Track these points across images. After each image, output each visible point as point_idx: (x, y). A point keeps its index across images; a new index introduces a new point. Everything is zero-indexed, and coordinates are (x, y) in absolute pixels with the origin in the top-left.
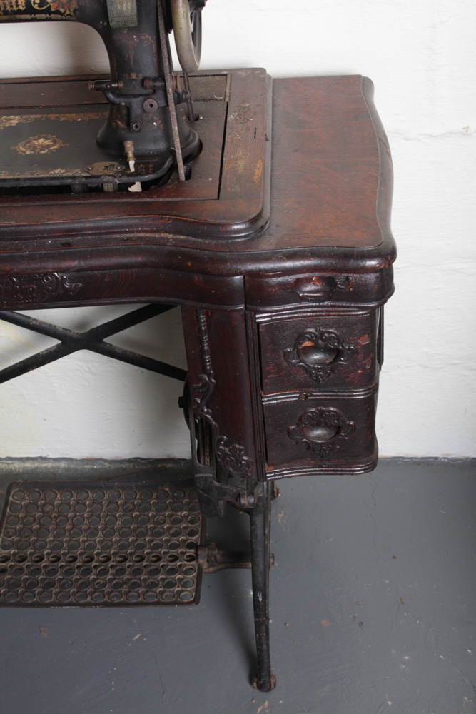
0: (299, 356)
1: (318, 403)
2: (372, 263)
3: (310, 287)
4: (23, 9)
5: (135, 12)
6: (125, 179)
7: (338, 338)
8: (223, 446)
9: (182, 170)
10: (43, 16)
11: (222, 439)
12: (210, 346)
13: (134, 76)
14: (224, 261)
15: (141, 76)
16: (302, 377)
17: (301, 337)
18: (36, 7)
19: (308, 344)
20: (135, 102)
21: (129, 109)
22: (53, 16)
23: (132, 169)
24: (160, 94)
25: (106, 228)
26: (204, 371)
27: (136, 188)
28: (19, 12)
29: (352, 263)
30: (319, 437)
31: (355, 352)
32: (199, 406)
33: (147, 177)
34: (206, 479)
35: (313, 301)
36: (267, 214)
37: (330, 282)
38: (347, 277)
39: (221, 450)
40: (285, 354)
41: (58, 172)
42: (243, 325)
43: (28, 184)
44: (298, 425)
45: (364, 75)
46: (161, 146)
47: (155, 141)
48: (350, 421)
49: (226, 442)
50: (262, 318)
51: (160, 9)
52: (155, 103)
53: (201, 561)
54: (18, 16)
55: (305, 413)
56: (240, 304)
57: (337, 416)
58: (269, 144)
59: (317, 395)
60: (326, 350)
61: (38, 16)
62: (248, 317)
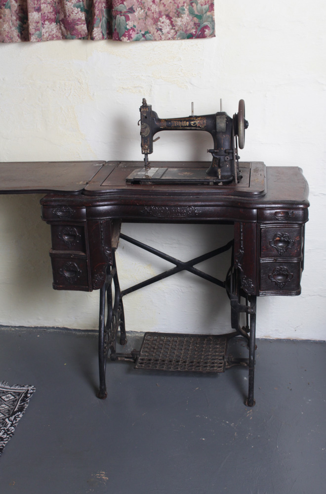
0: (274, 244)
1: (281, 264)
2: (302, 206)
3: (280, 215)
4: (187, 125)
5: (225, 127)
6: (217, 180)
7: (288, 237)
8: (245, 280)
9: (236, 181)
10: (194, 128)
11: (244, 277)
12: (243, 237)
13: (222, 149)
14: (251, 204)
15: (225, 149)
16: (275, 252)
17: (276, 236)
18: (192, 125)
19: (278, 238)
20: (222, 157)
21: (219, 160)
22: (197, 128)
23: (220, 178)
24: (231, 155)
25: (211, 193)
26: (241, 248)
27: (221, 184)
28: (187, 126)
29: (295, 206)
30: (279, 280)
31: (294, 243)
32: (237, 263)
33: (224, 180)
34: (235, 301)
35: (281, 220)
36: (266, 192)
37: (287, 213)
38: (293, 212)
39: (243, 282)
40: (270, 242)
41: (194, 178)
42: (255, 229)
43: (184, 181)
44: (272, 274)
45: (299, 167)
46: (229, 174)
47: (227, 172)
48: (292, 272)
49: (245, 278)
50: (262, 226)
51: (233, 127)
52: (229, 158)
53: (225, 360)
54: (186, 128)
55: (276, 268)
56: (255, 220)
57: (287, 270)
58: (266, 179)
59: (280, 260)
60: (284, 242)
61: (192, 128)
62: (258, 226)
